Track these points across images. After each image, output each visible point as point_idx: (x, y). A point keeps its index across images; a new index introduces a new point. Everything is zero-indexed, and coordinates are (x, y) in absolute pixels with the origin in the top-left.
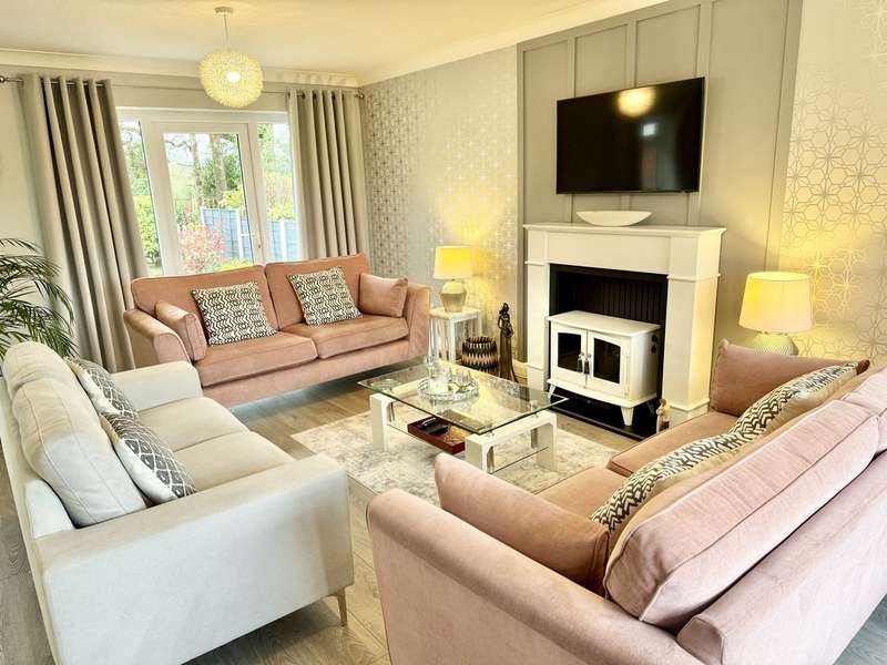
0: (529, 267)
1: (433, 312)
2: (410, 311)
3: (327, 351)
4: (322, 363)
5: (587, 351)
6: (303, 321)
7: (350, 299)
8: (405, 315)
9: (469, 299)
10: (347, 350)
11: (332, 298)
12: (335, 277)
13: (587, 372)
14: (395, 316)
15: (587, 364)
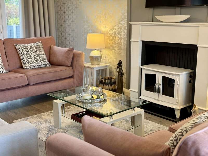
0: (132, 42)
1: (86, 65)
2: (75, 63)
3: (32, 81)
4: (30, 87)
5: (159, 82)
6: (22, 67)
7: (45, 57)
8: (72, 65)
9: (103, 59)
10: (43, 81)
11: (36, 56)
12: (38, 47)
13: (159, 92)
14: (67, 66)
15: (159, 88)
